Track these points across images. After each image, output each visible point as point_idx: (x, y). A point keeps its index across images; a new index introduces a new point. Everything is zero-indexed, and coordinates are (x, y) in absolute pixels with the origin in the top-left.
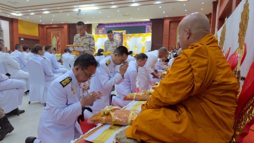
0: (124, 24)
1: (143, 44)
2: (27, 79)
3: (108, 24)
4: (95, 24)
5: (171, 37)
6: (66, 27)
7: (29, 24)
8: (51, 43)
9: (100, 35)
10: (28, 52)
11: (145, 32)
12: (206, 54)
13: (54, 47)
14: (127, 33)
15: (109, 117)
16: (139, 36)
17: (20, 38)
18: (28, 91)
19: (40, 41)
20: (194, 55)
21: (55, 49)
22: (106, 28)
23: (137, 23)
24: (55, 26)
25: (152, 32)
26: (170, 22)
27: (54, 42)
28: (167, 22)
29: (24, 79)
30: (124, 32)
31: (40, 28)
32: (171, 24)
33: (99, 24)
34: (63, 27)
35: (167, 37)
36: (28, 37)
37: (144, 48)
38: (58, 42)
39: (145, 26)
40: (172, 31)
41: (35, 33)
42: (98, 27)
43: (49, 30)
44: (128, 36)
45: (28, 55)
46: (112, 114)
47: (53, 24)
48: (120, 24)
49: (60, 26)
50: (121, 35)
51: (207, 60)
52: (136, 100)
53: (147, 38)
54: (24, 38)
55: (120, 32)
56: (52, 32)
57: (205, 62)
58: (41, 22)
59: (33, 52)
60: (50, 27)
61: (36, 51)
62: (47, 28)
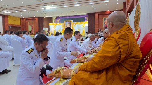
0: (72, 16)
1: (83, 28)
2: (12, 51)
3: (62, 17)
4: (54, 17)
5: (100, 23)
6: (37, 19)
7: (15, 18)
8: (28, 29)
9: (57, 23)
10: (13, 35)
11: (84, 21)
12: (127, 37)
13: (30, 31)
14: (73, 22)
15: (59, 74)
16: (81, 23)
17: (9, 26)
18: (13, 58)
19: (22, 28)
20: (120, 38)
21: (30, 32)
22: (61, 19)
23: (79, 16)
24: (30, 19)
25: (88, 21)
26: (99, 15)
27: (30, 28)
28: (97, 15)
29: (11, 51)
30: (72, 21)
31: (21, 20)
32: (100, 16)
33: (57, 17)
34: (35, 19)
35: (97, 23)
36: (14, 26)
37: (84, 30)
38: (32, 28)
39: (84, 18)
40: (100, 20)
41: (18, 23)
42: (56, 18)
43: (27, 21)
44: (74, 24)
45: (14, 37)
46: (61, 72)
47: (29, 18)
48: (69, 16)
49: (33, 19)
50: (70, 23)
51: (128, 41)
52: (77, 62)
53: (86, 24)
54: (11, 26)
55: (69, 21)
56: (29, 22)
57: (127, 42)
58: (21, 16)
59: (16, 34)
60: (27, 19)
61: (18, 34)
62: (25, 20)
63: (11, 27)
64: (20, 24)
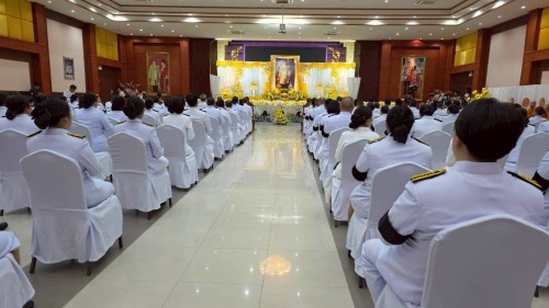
6: (184, 44)
16: (325, 67)
17: (98, 66)
19: (123, 71)
21: (156, 88)
24: (158, 41)
26: (392, 48)
27: (153, 74)
28: (386, 48)
30: (299, 57)
31: (121, 43)
32: (394, 51)
34: (179, 45)
36: (108, 65)
38: (164, 74)
41: (114, 53)
42: (229, 44)
43: (141, 49)
44: (305, 66)
49: (170, 42)
50: (292, 63)
54: (103, 66)
56: (149, 54)
60: (145, 41)
62: (135, 44)
63: (100, 68)
64: (117, 59)
